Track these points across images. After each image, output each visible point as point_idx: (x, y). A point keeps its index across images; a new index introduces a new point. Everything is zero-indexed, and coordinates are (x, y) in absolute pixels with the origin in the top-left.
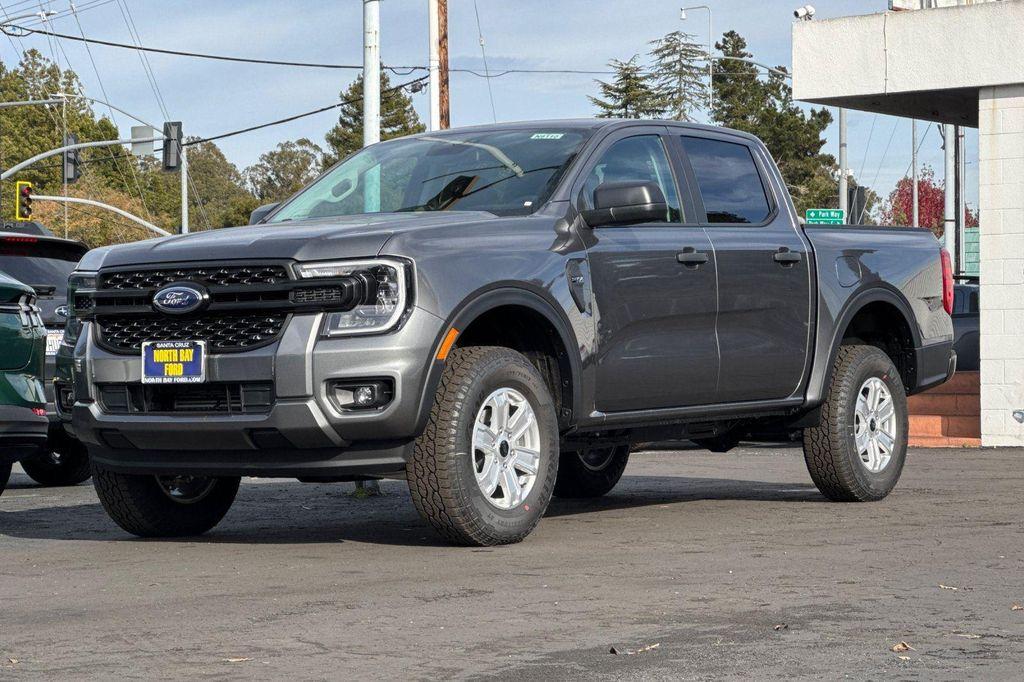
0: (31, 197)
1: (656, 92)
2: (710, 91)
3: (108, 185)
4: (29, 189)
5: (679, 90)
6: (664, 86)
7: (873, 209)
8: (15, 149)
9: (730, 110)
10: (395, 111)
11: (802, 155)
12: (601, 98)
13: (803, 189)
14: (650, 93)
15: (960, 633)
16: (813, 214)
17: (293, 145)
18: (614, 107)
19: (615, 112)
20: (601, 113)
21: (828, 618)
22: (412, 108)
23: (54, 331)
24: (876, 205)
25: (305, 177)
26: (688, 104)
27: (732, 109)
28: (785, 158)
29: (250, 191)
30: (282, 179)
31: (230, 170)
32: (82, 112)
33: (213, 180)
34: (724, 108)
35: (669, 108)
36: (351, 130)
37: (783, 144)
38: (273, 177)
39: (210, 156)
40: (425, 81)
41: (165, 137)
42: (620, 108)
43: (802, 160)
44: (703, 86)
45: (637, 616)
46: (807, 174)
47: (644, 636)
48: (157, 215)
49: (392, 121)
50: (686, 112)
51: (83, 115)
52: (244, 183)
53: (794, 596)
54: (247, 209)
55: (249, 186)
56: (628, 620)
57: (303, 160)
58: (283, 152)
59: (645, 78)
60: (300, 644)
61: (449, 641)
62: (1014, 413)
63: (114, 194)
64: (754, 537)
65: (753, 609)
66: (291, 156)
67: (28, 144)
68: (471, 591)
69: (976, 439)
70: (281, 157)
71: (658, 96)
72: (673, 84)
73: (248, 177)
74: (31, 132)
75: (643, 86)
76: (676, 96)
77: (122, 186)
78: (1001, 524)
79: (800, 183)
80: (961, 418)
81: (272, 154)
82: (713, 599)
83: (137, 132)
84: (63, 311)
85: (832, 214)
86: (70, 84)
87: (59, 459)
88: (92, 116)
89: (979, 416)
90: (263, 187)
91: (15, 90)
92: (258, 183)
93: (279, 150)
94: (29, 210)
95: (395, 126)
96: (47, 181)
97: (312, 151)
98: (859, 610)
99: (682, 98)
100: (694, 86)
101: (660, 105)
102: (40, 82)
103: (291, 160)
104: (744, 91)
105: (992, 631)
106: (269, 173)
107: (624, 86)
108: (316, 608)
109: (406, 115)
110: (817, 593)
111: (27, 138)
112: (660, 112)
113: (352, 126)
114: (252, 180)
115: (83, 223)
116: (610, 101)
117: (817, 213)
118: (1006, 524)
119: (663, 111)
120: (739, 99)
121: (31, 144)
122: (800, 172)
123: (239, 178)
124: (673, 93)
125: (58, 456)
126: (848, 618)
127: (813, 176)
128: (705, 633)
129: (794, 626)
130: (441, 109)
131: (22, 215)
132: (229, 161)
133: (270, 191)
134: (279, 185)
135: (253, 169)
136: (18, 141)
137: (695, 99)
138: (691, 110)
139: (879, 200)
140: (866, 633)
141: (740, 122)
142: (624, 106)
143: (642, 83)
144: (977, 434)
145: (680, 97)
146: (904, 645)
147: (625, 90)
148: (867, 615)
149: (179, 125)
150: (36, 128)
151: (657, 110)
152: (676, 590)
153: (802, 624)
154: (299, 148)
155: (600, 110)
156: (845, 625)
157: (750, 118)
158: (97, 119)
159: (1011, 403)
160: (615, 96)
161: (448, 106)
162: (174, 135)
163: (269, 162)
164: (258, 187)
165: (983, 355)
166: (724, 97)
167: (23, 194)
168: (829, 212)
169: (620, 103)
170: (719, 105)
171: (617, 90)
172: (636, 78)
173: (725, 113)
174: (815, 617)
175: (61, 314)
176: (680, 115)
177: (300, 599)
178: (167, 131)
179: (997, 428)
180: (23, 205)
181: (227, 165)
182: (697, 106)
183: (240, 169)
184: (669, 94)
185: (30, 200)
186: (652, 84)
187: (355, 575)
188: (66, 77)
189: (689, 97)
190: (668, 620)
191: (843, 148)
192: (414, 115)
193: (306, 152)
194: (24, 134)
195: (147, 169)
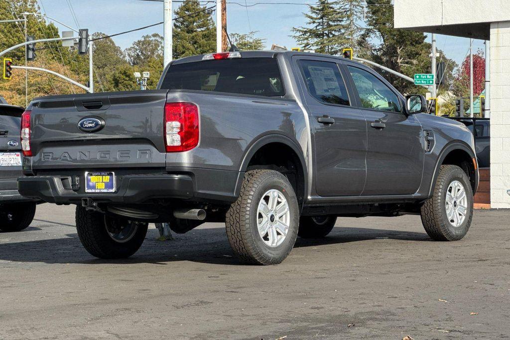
0: (11, 66)
1: (338, 11)
2: (366, 10)
3: (53, 58)
4: (10, 63)
5: (350, 10)
6: (342, 8)
7: (454, 70)
8: (5, 39)
9: (377, 20)
10: (203, 19)
11: (414, 43)
12: (310, 14)
13: (415, 62)
14: (335, 11)
15: (440, 329)
16: (418, 77)
17: (150, 37)
18: (316, 19)
19: (316, 21)
20: (309, 22)
21: (376, 319)
22: (211, 18)
23: (7, 154)
24: (456, 68)
25: (156, 54)
26: (355, 17)
27: (378, 19)
28: (406, 46)
29: (128, 61)
30: (145, 55)
31: (117, 50)
32: (40, 20)
33: (108, 55)
34: (373, 19)
35: (345, 19)
36: (180, 30)
37: (404, 38)
38: (140, 54)
39: (107, 43)
40: (214, 8)
41: (80, 37)
42: (319, 19)
43: (415, 46)
44: (363, 7)
45: (281, 318)
46: (417, 54)
47: (281, 331)
48: (78, 74)
49: (201, 25)
50: (354, 21)
51: (40, 22)
52: (124, 57)
53: (364, 305)
54: (125, 71)
55: (127, 58)
56: (276, 321)
57: (155, 45)
58: (145, 41)
59: (332, 3)
60: (108, 334)
61: (182, 333)
62: (508, 191)
63: (56, 64)
64: (355, 268)
65: (341, 313)
66: (149, 43)
67: (11, 37)
68: (202, 302)
69: (487, 205)
70: (144, 43)
71: (339, 13)
72: (347, 6)
73: (127, 53)
74: (13, 31)
75: (331, 8)
76: (348, 13)
77: (60, 59)
78: (482, 260)
79: (414, 58)
80: (481, 193)
81: (139, 42)
82: (322, 308)
83: (65, 34)
84: (12, 143)
85: (428, 76)
86: (33, 6)
87: (12, 217)
88: (45, 22)
89: (490, 192)
90: (135, 59)
91: (5, 9)
92: (132, 56)
93: (143, 39)
94: (10, 74)
95: (202, 28)
96: (22, 57)
97: (160, 40)
98: (394, 314)
99: (352, 14)
100: (358, 7)
101: (340, 17)
102: (17, 5)
103: (149, 45)
104: (384, 10)
105: (457, 328)
106: (138, 52)
107: (321, 7)
108: (121, 312)
109: (208, 22)
110: (376, 304)
111: (11, 34)
112: (340, 21)
113: (180, 28)
114: (129, 55)
115: (39, 79)
116: (314, 15)
117: (420, 76)
118: (484, 260)
119: (342, 21)
120: (382, 14)
121: (13, 37)
122: (414, 53)
123: (121, 54)
124: (347, 11)
125: (11, 216)
126: (387, 320)
127: (420, 54)
128: (313, 328)
129: (359, 324)
130: (222, 23)
131: (7, 76)
132: (117, 45)
133: (138, 61)
134: (143, 58)
135: (129, 49)
136: (7, 36)
137: (359, 14)
138: (356, 20)
139: (457, 66)
140: (393, 329)
141: (382, 26)
142: (322, 18)
143: (331, 6)
144: (489, 202)
145: (351, 13)
146: (409, 337)
147: (322, 10)
148: (397, 318)
149: (87, 30)
150: (16, 29)
151: (339, 20)
152: (305, 302)
153: (363, 323)
154: (153, 38)
155: (309, 20)
156: (385, 324)
157: (387, 24)
158: (47, 24)
159: (506, 186)
160: (317, 13)
161: (226, 22)
162: (84, 36)
163: (137, 46)
164: (132, 59)
165: (491, 161)
166: (374, 13)
167: (7, 65)
168: (426, 76)
169: (319, 16)
170: (371, 17)
171: (318, 10)
172: (327, 3)
173: (374, 21)
174: (371, 319)
175: (11, 145)
176: (350, 23)
177: (113, 307)
178: (80, 34)
179: (499, 198)
180: (7, 71)
181: (115, 47)
182: (360, 18)
183: (123, 49)
184: (345, 12)
185: (11, 68)
186: (336, 7)
187: (145, 291)
188: (31, 2)
189: (355, 13)
190: (296, 320)
191: (434, 42)
192: (213, 22)
193: (157, 40)
194: (9, 32)
195: (74, 49)
